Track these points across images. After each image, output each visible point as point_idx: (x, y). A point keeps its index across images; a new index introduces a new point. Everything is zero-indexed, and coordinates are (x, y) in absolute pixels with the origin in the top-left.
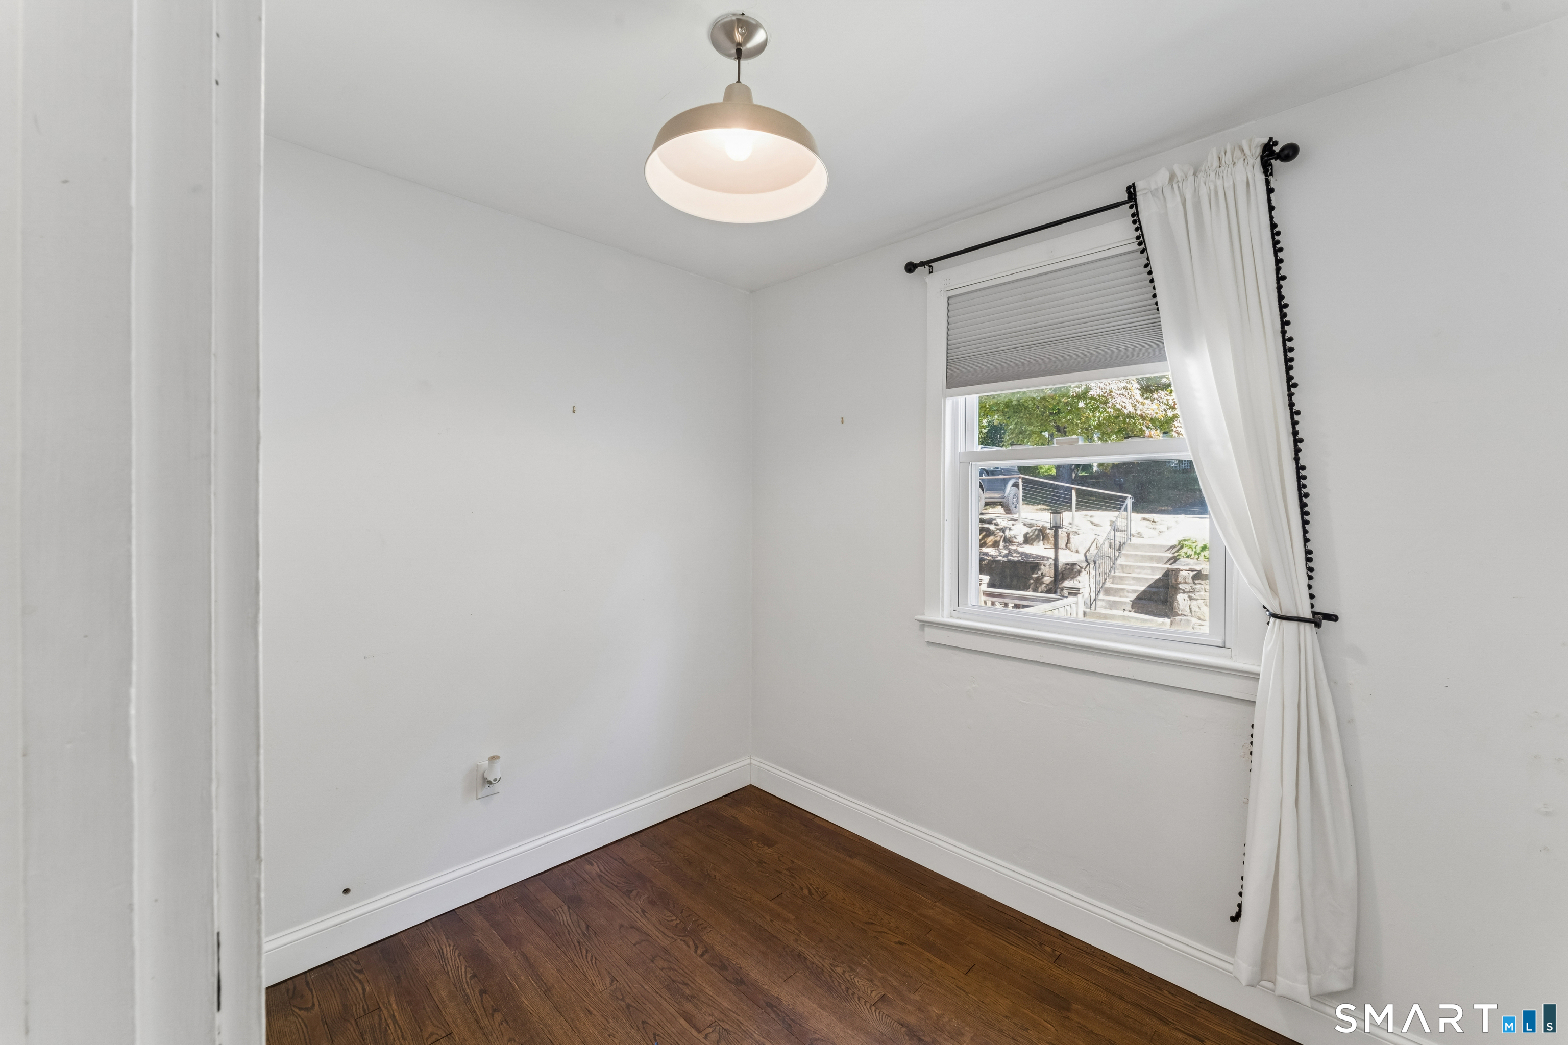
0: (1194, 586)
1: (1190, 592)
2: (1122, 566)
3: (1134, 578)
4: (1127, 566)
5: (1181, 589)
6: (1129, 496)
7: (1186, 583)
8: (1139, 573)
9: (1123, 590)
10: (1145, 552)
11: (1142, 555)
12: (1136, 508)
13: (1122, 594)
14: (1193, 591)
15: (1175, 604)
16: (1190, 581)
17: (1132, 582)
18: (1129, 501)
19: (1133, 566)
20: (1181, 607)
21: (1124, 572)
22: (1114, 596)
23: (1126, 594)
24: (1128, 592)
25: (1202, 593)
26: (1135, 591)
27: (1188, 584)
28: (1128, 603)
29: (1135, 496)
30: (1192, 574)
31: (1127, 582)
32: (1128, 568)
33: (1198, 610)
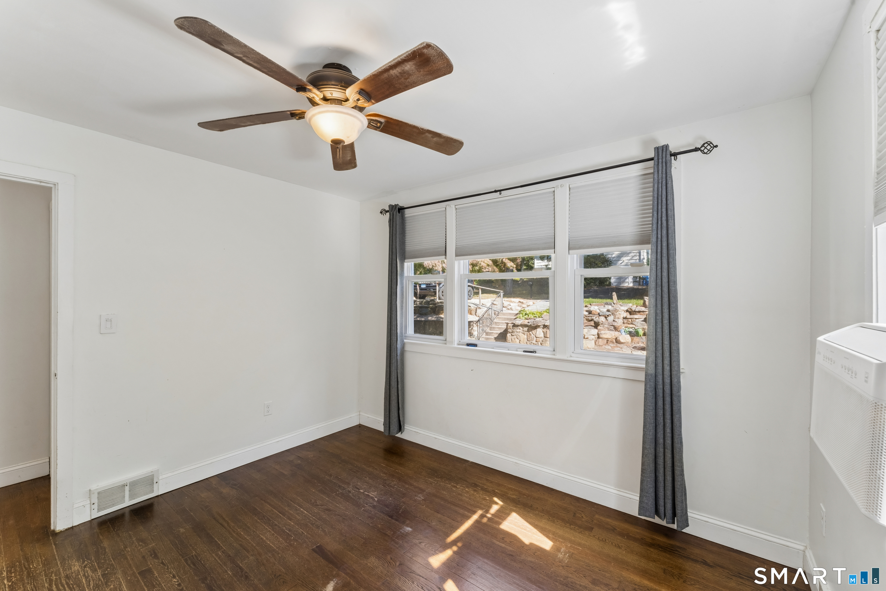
0: (513, 330)
1: (511, 333)
2: (495, 322)
3: (498, 328)
4: (497, 322)
5: (509, 332)
6: (502, 291)
7: (510, 329)
8: (501, 326)
9: (493, 333)
10: (507, 316)
11: (504, 318)
12: (504, 296)
13: (492, 335)
14: (513, 332)
15: (507, 338)
16: (511, 328)
17: (497, 329)
18: (502, 294)
19: (500, 322)
20: (509, 339)
21: (496, 325)
22: (489, 336)
23: (494, 335)
24: (494, 334)
25: (516, 333)
26: (497, 333)
27: (511, 329)
28: (493, 339)
29: (504, 291)
30: (512, 325)
31: (496, 330)
32: (498, 323)
33: (514, 340)
